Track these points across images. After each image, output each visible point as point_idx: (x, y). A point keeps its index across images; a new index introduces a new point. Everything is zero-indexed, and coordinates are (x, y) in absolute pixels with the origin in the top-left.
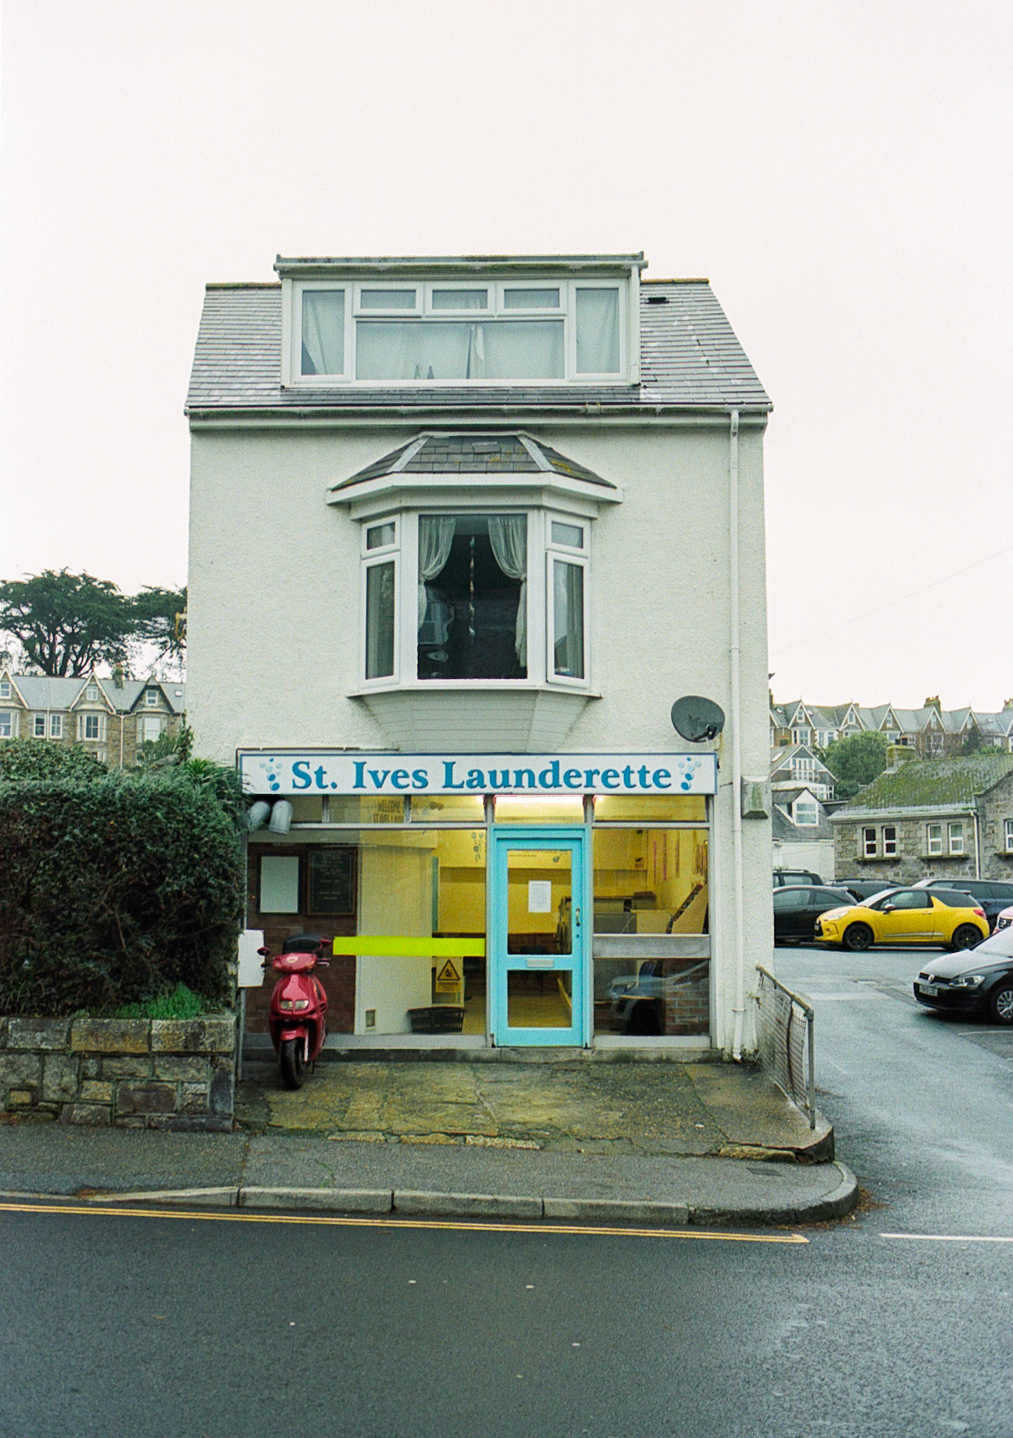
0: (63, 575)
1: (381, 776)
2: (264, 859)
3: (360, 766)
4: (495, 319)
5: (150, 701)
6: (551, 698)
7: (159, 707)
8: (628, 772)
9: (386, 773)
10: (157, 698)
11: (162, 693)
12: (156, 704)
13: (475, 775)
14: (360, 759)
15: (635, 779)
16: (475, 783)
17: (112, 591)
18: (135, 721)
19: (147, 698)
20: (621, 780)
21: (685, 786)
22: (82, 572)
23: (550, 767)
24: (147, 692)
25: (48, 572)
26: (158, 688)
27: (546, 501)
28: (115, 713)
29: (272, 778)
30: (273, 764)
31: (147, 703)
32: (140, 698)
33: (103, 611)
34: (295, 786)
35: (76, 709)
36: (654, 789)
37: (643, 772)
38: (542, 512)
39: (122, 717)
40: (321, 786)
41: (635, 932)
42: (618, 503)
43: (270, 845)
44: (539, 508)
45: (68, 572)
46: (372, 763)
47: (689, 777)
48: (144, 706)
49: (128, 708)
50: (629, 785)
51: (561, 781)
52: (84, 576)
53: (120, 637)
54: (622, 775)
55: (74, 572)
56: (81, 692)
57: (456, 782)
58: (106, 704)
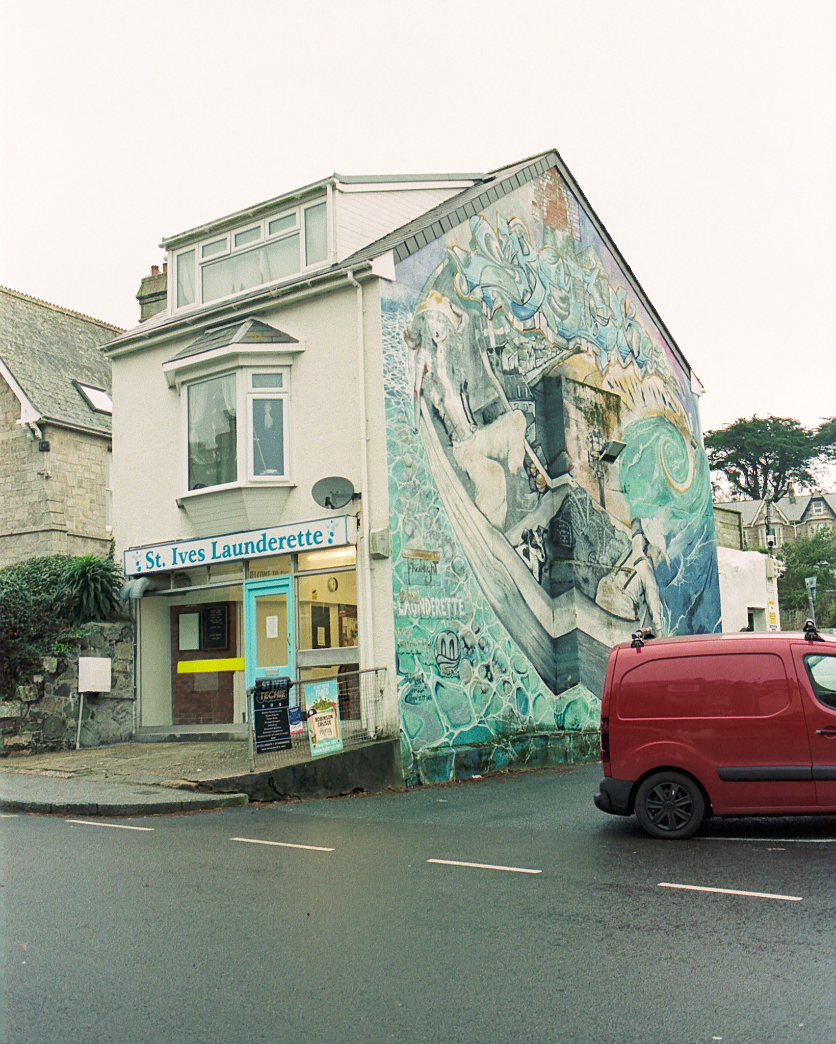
0: (755, 420)
1: (184, 555)
2: (181, 616)
3: (175, 550)
4: (266, 243)
5: (816, 511)
6: (256, 492)
7: (825, 514)
8: (300, 536)
9: (186, 553)
10: (822, 508)
11: (825, 502)
12: (822, 512)
13: (226, 548)
14: (174, 546)
15: (304, 539)
16: (226, 554)
17: (797, 426)
18: (806, 528)
19: (814, 508)
20: (296, 542)
21: (330, 541)
22: (769, 416)
23: (262, 538)
24: (813, 504)
25: (741, 420)
26: (822, 499)
27: (241, 362)
28: (788, 524)
29: (138, 564)
30: (138, 555)
31: (814, 513)
32: (808, 509)
33: (785, 442)
34: (148, 568)
35: (757, 524)
36: (314, 546)
37: (308, 534)
38: (244, 369)
39: (795, 526)
40: (159, 566)
41: (330, 647)
42: (303, 352)
43: (184, 606)
44: (241, 367)
45: (757, 417)
46: (181, 548)
47: (332, 534)
48: (811, 515)
49: (799, 519)
50: (301, 545)
51: (267, 547)
52: (771, 418)
53: (804, 461)
54: (297, 538)
55: (762, 416)
56: (759, 511)
57: (217, 555)
58: (780, 518)
